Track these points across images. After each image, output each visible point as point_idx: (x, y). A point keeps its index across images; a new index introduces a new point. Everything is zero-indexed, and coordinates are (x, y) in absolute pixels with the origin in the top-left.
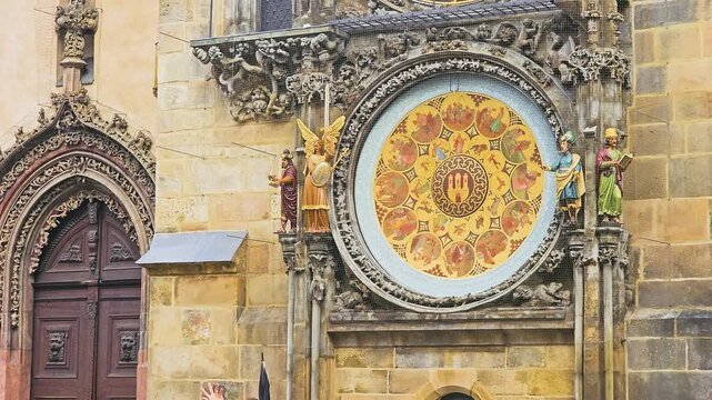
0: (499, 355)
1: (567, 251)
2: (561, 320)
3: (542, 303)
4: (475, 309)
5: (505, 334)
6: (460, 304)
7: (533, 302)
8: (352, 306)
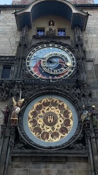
0: (64, 165)
1: (84, 135)
2: (84, 154)
3: (78, 149)
4: (59, 150)
5: (66, 158)
6: (53, 148)
7: (76, 149)
8: (21, 148)
